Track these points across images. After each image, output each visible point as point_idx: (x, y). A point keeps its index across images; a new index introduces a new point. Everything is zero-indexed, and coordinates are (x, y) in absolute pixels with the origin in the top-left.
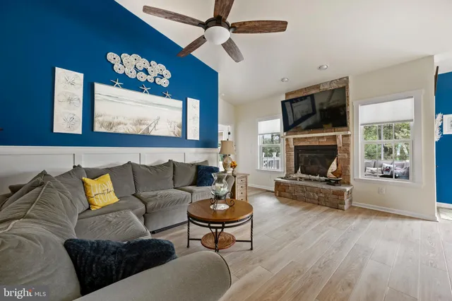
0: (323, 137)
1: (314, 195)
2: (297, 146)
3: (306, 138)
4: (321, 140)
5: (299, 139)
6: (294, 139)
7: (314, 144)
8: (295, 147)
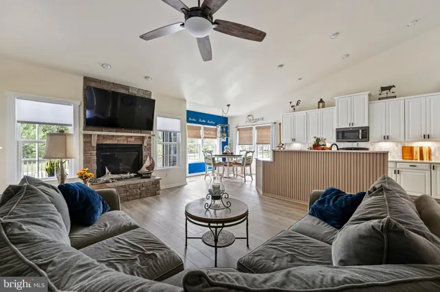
0: (131, 137)
1: (136, 191)
2: (102, 144)
3: (113, 136)
4: (129, 139)
5: (104, 137)
6: (98, 135)
7: (122, 142)
8: (98, 145)
